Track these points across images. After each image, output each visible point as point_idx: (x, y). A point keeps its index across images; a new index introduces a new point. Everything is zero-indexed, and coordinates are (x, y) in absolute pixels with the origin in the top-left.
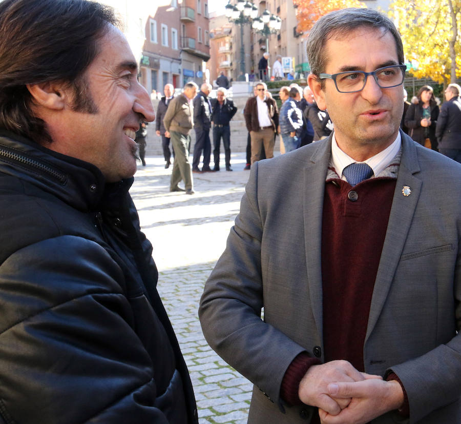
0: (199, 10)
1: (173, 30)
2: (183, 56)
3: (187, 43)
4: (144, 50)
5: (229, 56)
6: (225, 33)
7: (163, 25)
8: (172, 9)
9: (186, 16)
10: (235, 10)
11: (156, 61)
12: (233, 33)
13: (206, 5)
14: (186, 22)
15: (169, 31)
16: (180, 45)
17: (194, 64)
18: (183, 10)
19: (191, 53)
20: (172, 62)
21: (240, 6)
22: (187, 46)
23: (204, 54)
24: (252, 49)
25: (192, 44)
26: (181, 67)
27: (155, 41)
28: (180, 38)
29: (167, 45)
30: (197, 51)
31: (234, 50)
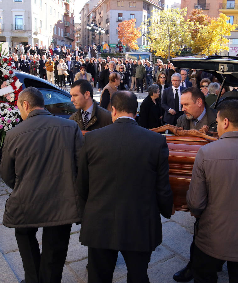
0: (71, 23)
1: (62, 29)
2: (65, 39)
3: (67, 35)
4: (53, 37)
5: (79, 39)
6: (78, 30)
7: (58, 28)
8: (62, 22)
9: (67, 24)
10: (90, 26)
11: (56, 41)
13: (74, 21)
14: (66, 27)
16: (64, 35)
17: (69, 43)
18: (65, 22)
19: (68, 38)
20: (61, 42)
21: (92, 25)
22: (67, 36)
23: (73, 39)
24: (89, 37)
25: (68, 35)
26: (64, 43)
27: (56, 34)
28: (64, 33)
29: (60, 35)
30: (70, 38)
31: (81, 37)
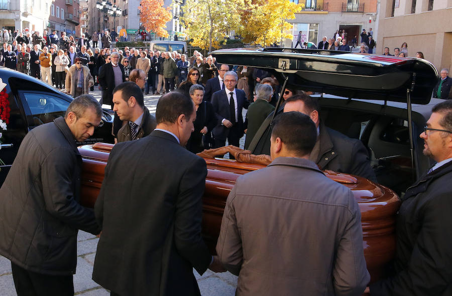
1: (62, 9)
2: (66, 23)
3: (69, 16)
5: (85, 22)
6: (84, 10)
7: (57, 7)
9: (69, 2)
10: (101, 5)
11: (53, 25)
12: (89, 10)
14: (68, 5)
15: (60, 10)
16: (65, 17)
17: (71, 27)
19: (70, 21)
20: (61, 26)
21: (104, 3)
22: (69, 18)
23: (77, 22)
24: (99, 20)
25: (71, 17)
26: (65, 28)
27: (54, 15)
28: (65, 13)
29: (59, 17)
30: (73, 21)
31: (89, 19)
